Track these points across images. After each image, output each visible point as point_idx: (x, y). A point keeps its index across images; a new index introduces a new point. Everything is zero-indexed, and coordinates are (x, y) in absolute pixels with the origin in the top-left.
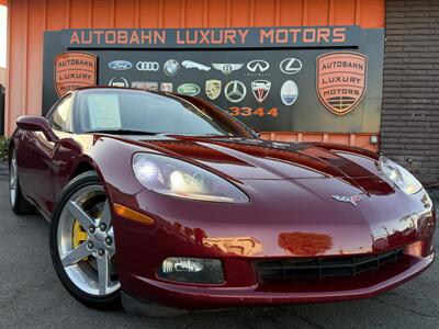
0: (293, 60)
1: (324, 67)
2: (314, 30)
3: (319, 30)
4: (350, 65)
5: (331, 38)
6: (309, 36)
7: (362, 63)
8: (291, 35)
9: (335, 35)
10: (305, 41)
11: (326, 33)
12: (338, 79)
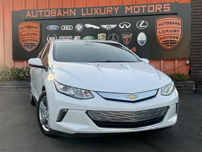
0: (143, 21)
1: (160, 25)
2: (153, 6)
3: (156, 6)
4: (173, 23)
5: (162, 9)
6: (151, 8)
7: (180, 22)
8: (141, 9)
9: (165, 8)
10: (149, 11)
11: (160, 7)
12: (167, 31)
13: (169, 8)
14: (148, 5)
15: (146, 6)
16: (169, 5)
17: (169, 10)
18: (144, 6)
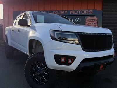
0: (79, 18)
1: (87, 20)
2: (84, 11)
4: (94, 20)
7: (97, 19)
8: (78, 12)
9: (90, 12)
10: (82, 13)
11: (87, 11)
12: (91, 23)
13: (92, 12)
14: (81, 10)
15: (80, 11)
16: (92, 11)
17: (92, 13)
18: (79, 11)
